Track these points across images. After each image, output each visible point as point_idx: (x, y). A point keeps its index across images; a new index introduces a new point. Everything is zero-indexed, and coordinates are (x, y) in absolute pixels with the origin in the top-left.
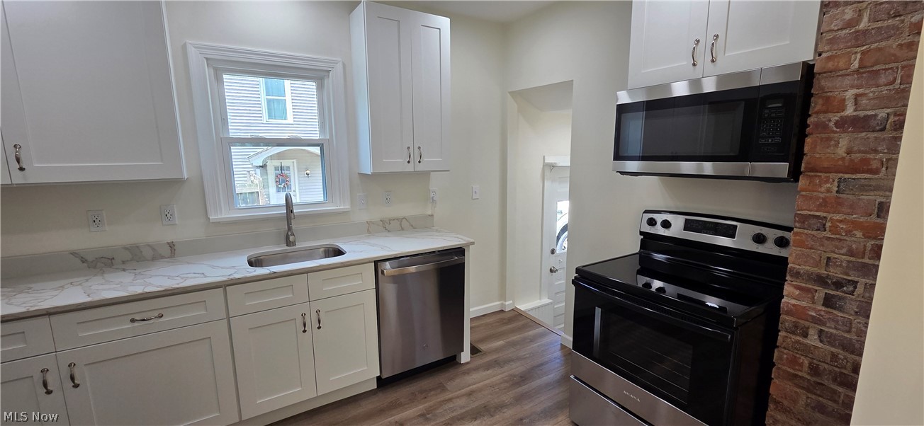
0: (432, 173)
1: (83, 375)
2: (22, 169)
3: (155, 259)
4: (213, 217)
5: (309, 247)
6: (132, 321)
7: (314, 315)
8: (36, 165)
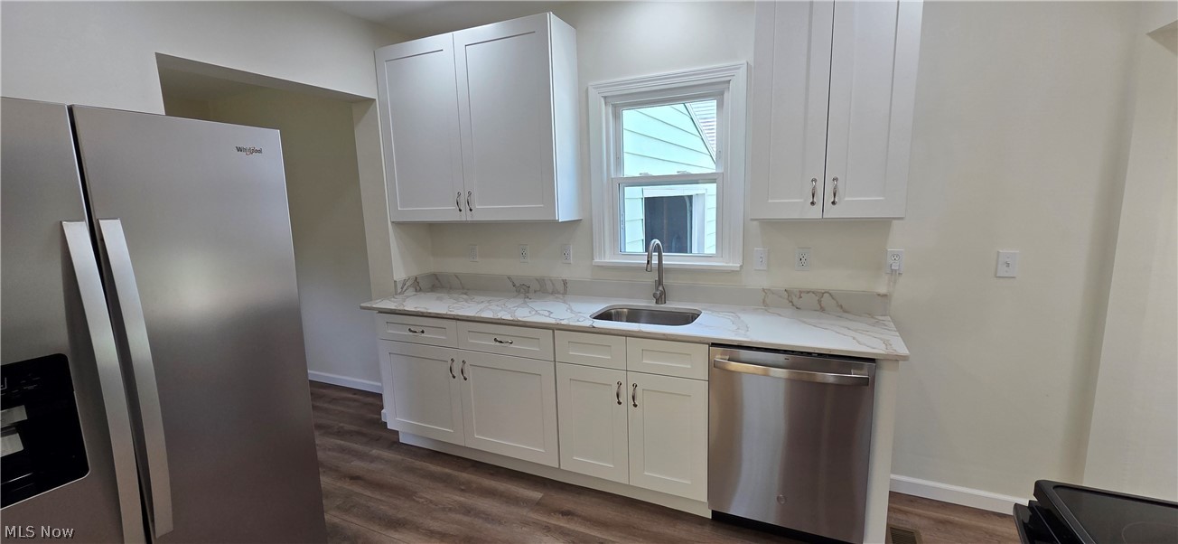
0: (894, 222)
1: (469, 372)
2: (471, 210)
3: (554, 293)
4: (597, 260)
5: (676, 309)
6: (495, 339)
7: (631, 389)
8: (477, 206)
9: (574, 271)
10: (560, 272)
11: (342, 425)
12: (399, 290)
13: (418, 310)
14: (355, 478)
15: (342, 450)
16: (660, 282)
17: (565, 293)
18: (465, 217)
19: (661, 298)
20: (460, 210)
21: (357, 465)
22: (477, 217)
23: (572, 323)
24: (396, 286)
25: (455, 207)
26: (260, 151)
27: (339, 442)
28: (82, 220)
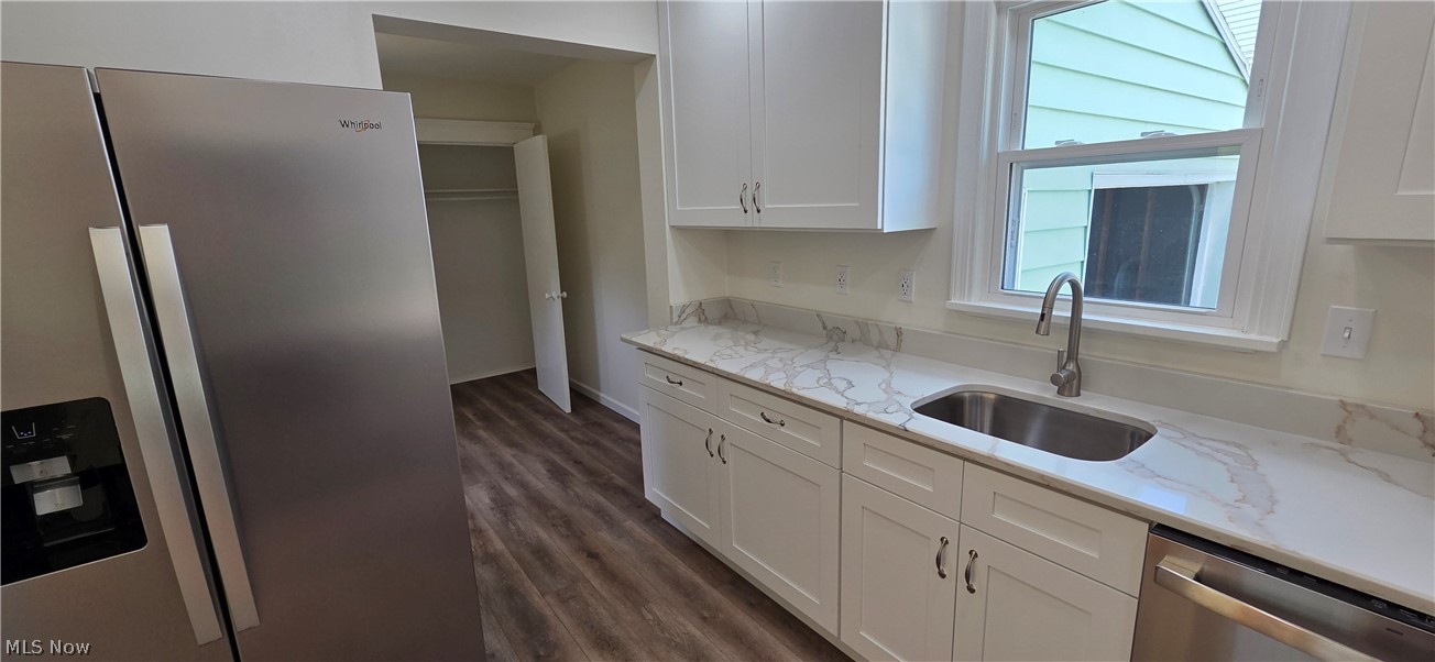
1: (728, 453)
2: (759, 211)
3: (881, 346)
4: (956, 301)
5: (1098, 411)
6: (762, 414)
7: (965, 560)
8: (766, 205)
9: (916, 314)
10: (894, 313)
11: (613, 475)
12: (675, 319)
13: (676, 352)
14: (593, 555)
15: (599, 512)
16: (1072, 353)
17: (898, 349)
18: (751, 221)
19: (1069, 383)
20: (746, 212)
21: (604, 538)
22: (767, 221)
23: (871, 415)
24: (671, 313)
25: (739, 206)
26: (378, 126)
27: (601, 499)
28: (112, 225)
